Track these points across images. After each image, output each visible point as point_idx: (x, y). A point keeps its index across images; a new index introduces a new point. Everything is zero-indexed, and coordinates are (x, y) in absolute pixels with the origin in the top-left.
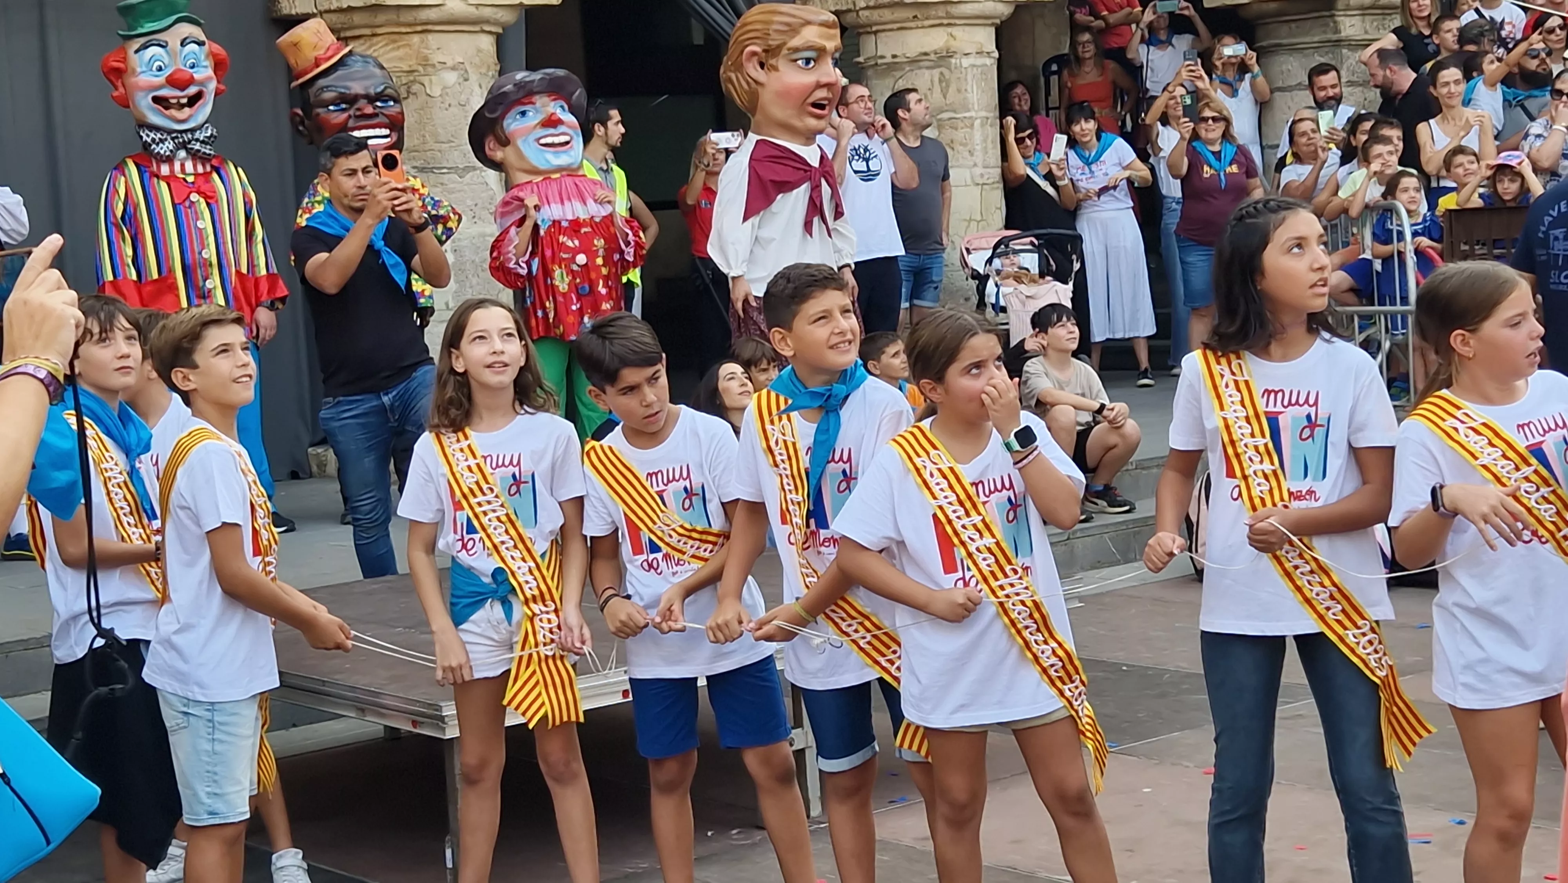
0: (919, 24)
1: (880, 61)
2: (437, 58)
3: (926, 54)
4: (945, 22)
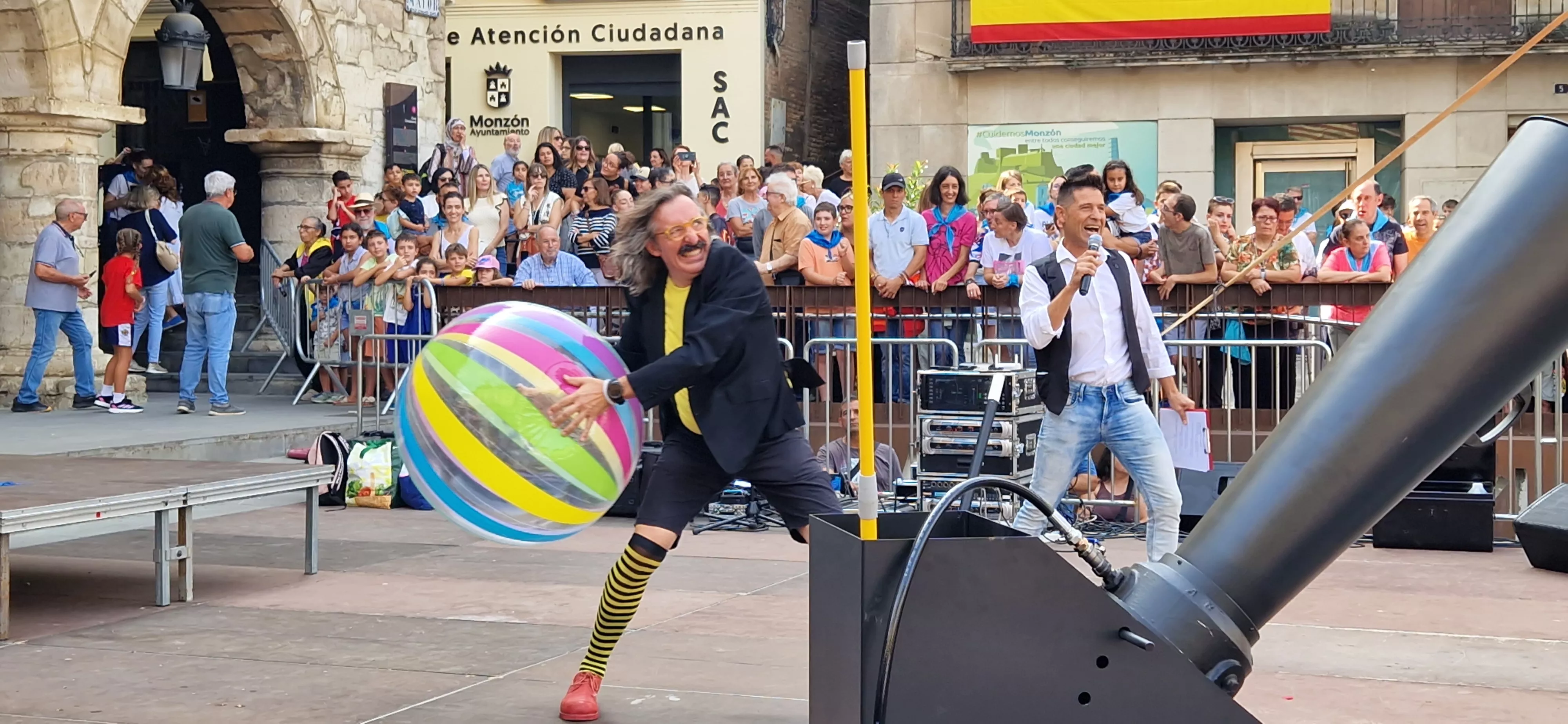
0: (46, 129)
1: (11, 153)
3: (49, 151)
4: (66, 130)
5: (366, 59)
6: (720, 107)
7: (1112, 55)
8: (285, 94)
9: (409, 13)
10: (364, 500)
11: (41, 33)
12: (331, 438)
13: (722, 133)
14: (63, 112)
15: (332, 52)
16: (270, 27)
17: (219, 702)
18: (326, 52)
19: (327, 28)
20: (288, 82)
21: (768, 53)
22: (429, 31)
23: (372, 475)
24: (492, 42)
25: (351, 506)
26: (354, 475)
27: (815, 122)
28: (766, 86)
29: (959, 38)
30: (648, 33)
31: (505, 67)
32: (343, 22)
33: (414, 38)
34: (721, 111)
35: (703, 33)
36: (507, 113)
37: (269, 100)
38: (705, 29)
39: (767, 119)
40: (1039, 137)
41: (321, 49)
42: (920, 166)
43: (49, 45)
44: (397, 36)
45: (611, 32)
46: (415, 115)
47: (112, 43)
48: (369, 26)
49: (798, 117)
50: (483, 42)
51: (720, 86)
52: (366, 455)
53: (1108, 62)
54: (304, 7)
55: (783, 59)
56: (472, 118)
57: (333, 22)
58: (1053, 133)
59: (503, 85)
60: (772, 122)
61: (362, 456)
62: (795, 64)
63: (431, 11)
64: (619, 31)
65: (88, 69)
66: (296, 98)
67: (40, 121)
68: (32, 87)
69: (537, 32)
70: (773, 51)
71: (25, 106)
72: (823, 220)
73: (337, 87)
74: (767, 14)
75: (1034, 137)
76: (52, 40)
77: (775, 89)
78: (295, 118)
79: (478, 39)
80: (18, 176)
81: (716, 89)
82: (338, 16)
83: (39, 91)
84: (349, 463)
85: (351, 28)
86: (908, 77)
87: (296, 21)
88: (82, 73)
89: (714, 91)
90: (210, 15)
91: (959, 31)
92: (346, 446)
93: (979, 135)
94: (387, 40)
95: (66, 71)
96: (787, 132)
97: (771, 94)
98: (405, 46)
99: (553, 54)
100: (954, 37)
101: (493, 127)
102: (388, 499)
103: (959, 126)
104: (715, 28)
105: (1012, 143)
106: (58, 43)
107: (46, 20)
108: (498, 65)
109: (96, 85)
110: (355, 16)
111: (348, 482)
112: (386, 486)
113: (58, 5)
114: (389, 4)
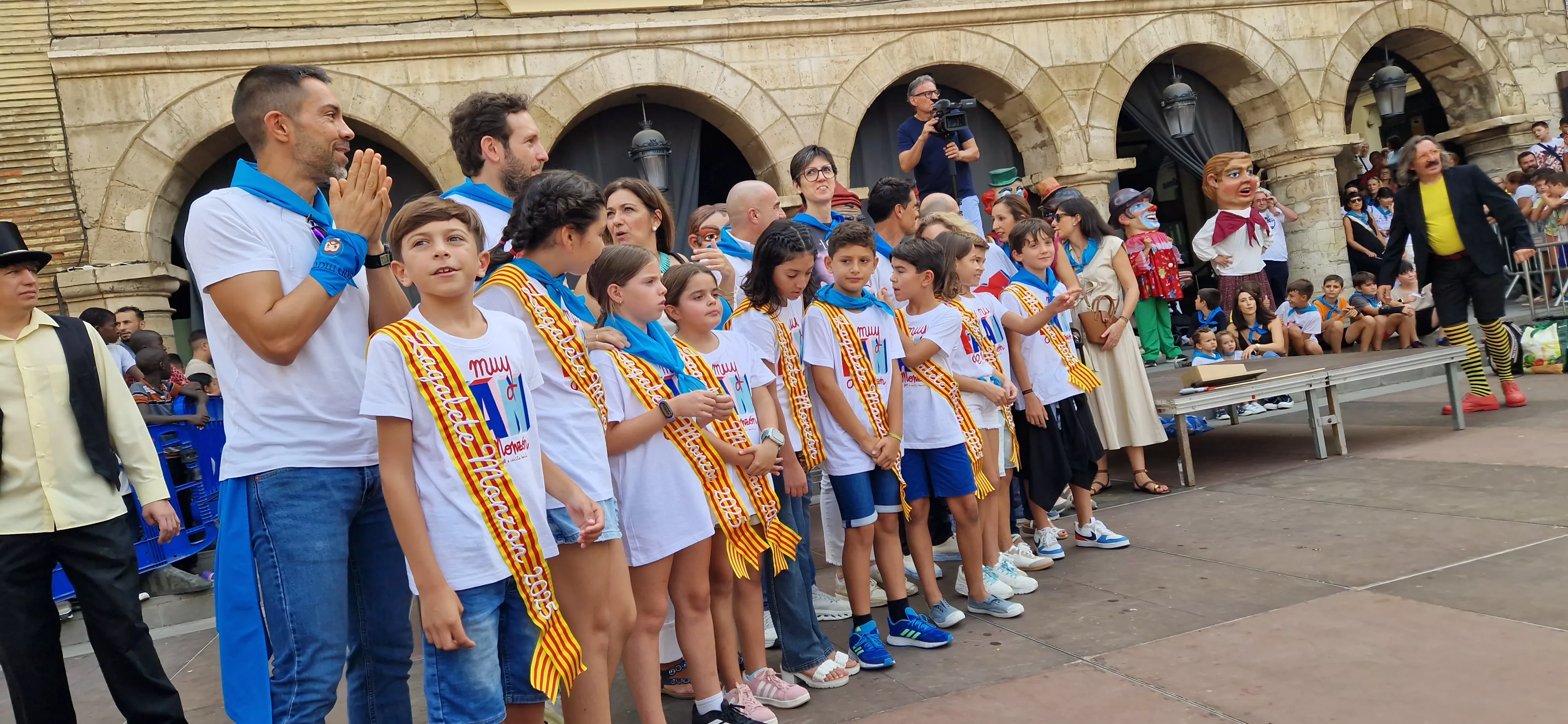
0: (1297, 160)
1: (1278, 179)
3: (1303, 173)
4: (1310, 158)
5: (1537, 61)
8: (1474, 101)
10: (1539, 368)
11: (1285, 102)
14: (1305, 147)
15: (1507, 63)
16: (1455, 58)
18: (1502, 64)
19: (1500, 47)
20: (1475, 92)
25: (1529, 374)
26: (1527, 351)
32: (1513, 40)
37: (1463, 108)
41: (1498, 62)
43: (1291, 109)
44: (1563, 38)
47: (1334, 97)
48: (1537, 37)
52: (1535, 335)
54: (1479, 39)
57: (1505, 42)
61: (1532, 335)
65: (1320, 117)
66: (1483, 100)
67: (1292, 156)
68: (1285, 137)
71: (1281, 149)
73: (1515, 85)
76: (1293, 105)
78: (1485, 114)
80: (1284, 193)
82: (1509, 37)
83: (1289, 139)
84: (1522, 342)
85: (1521, 43)
87: (1474, 48)
88: (1315, 120)
90: (1408, 62)
92: (1519, 330)
94: (1554, 43)
95: (1305, 122)
106: (1296, 106)
107: (1286, 95)
109: (1327, 125)
110: (1523, 33)
111: (1524, 356)
112: (1556, 357)
113: (1294, 83)
114: (1553, 18)
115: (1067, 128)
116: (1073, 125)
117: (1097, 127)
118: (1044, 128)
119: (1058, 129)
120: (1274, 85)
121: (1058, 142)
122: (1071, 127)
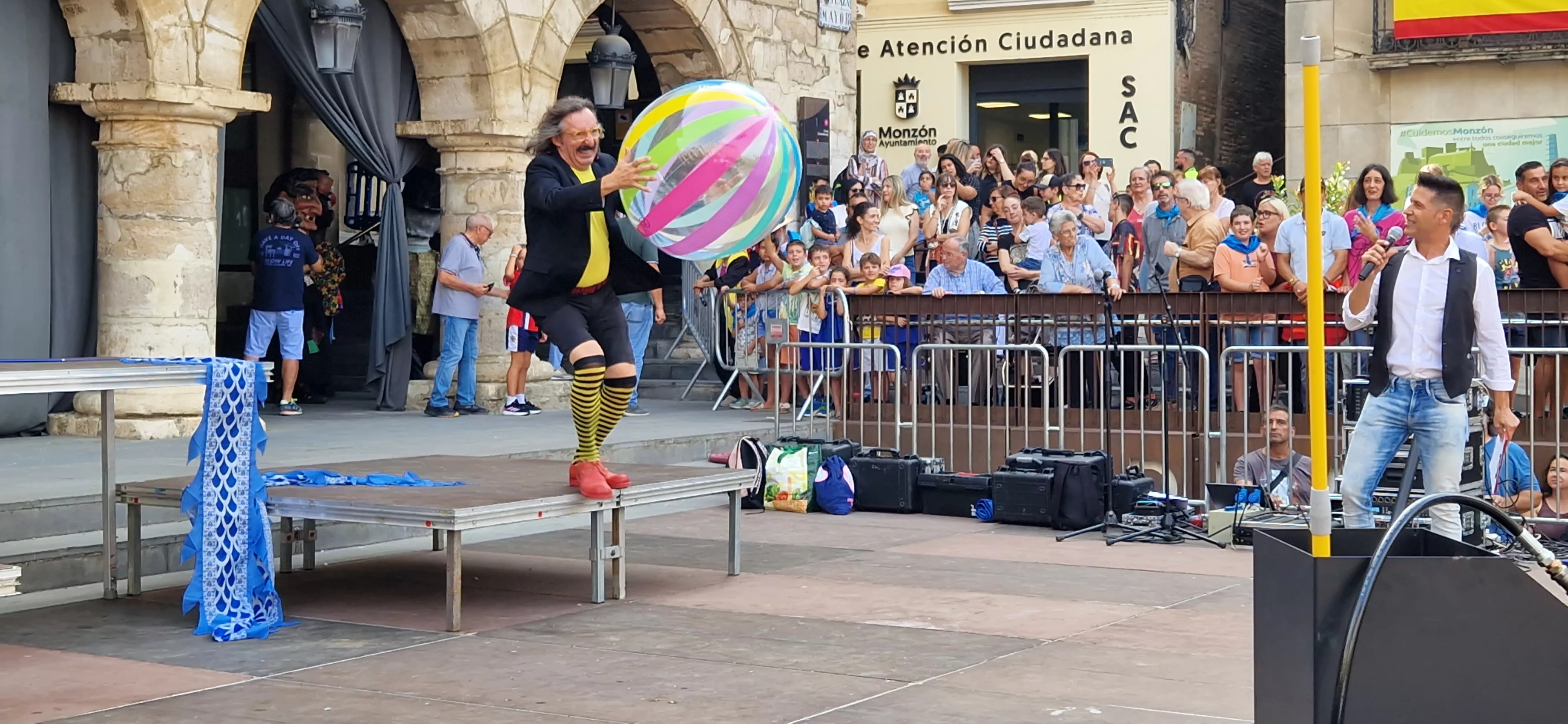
0: (489, 149)
1: (458, 172)
2: (181, 140)
3: (492, 169)
4: (507, 149)
5: (781, 75)
6: (1128, 112)
7: (1550, 47)
9: (822, 28)
10: (782, 504)
11: (485, 58)
12: (751, 443)
13: (1130, 138)
14: (505, 132)
15: (749, 69)
16: (692, 46)
17: (652, 698)
18: (743, 69)
19: (745, 45)
21: (1178, 56)
22: (841, 45)
23: (789, 480)
24: (901, 54)
25: (770, 509)
26: (771, 480)
27: (1227, 125)
28: (1175, 89)
29: (1381, 34)
30: (1055, 40)
31: (913, 79)
32: (760, 39)
33: (826, 53)
34: (1129, 116)
35: (1111, 37)
36: (915, 124)
38: (1113, 34)
39: (1177, 123)
40: (1469, 135)
41: (739, 66)
42: (1341, 167)
43: (492, 69)
44: (811, 51)
45: (1018, 40)
46: (828, 128)
47: (548, 66)
48: (784, 42)
49: (1209, 120)
50: (892, 54)
51: (1128, 91)
52: (783, 460)
53: (1545, 54)
54: (723, 26)
55: (1194, 61)
56: (881, 130)
57: (750, 39)
58: (1483, 130)
59: (911, 96)
60: (1182, 125)
61: (779, 460)
62: (1205, 66)
63: (844, 25)
64: (1027, 39)
65: (526, 91)
67: (483, 141)
68: (476, 109)
69: (944, 42)
70: (1183, 53)
71: (471, 127)
72: (1243, 224)
74: (1177, 16)
75: (1463, 135)
76: (495, 65)
77: (1185, 93)
79: (887, 51)
80: (463, 194)
81: (1125, 94)
82: (756, 33)
83: (483, 113)
84: (767, 468)
85: (767, 45)
86: (1326, 76)
87: (716, 40)
88: (521, 94)
89: (1122, 96)
90: (636, 36)
91: (1381, 27)
92: (765, 451)
93: (1403, 134)
94: (800, 56)
95: (506, 91)
96: (1197, 136)
97: (1181, 97)
98: (818, 60)
99: (960, 64)
100: (1375, 33)
101: (901, 138)
102: (805, 503)
103: (1381, 126)
104: (1124, 32)
105: (1439, 141)
106: (500, 67)
107: (489, 46)
108: (906, 77)
109: (533, 106)
110: (771, 33)
111: (767, 486)
112: (802, 491)
113: (500, 31)
114: (803, 21)
115: (169, 18)
116: (180, 17)
117: (217, 30)
118: (132, 10)
119: (156, 18)
120: (476, 28)
121: (153, 41)
122: (177, 20)
